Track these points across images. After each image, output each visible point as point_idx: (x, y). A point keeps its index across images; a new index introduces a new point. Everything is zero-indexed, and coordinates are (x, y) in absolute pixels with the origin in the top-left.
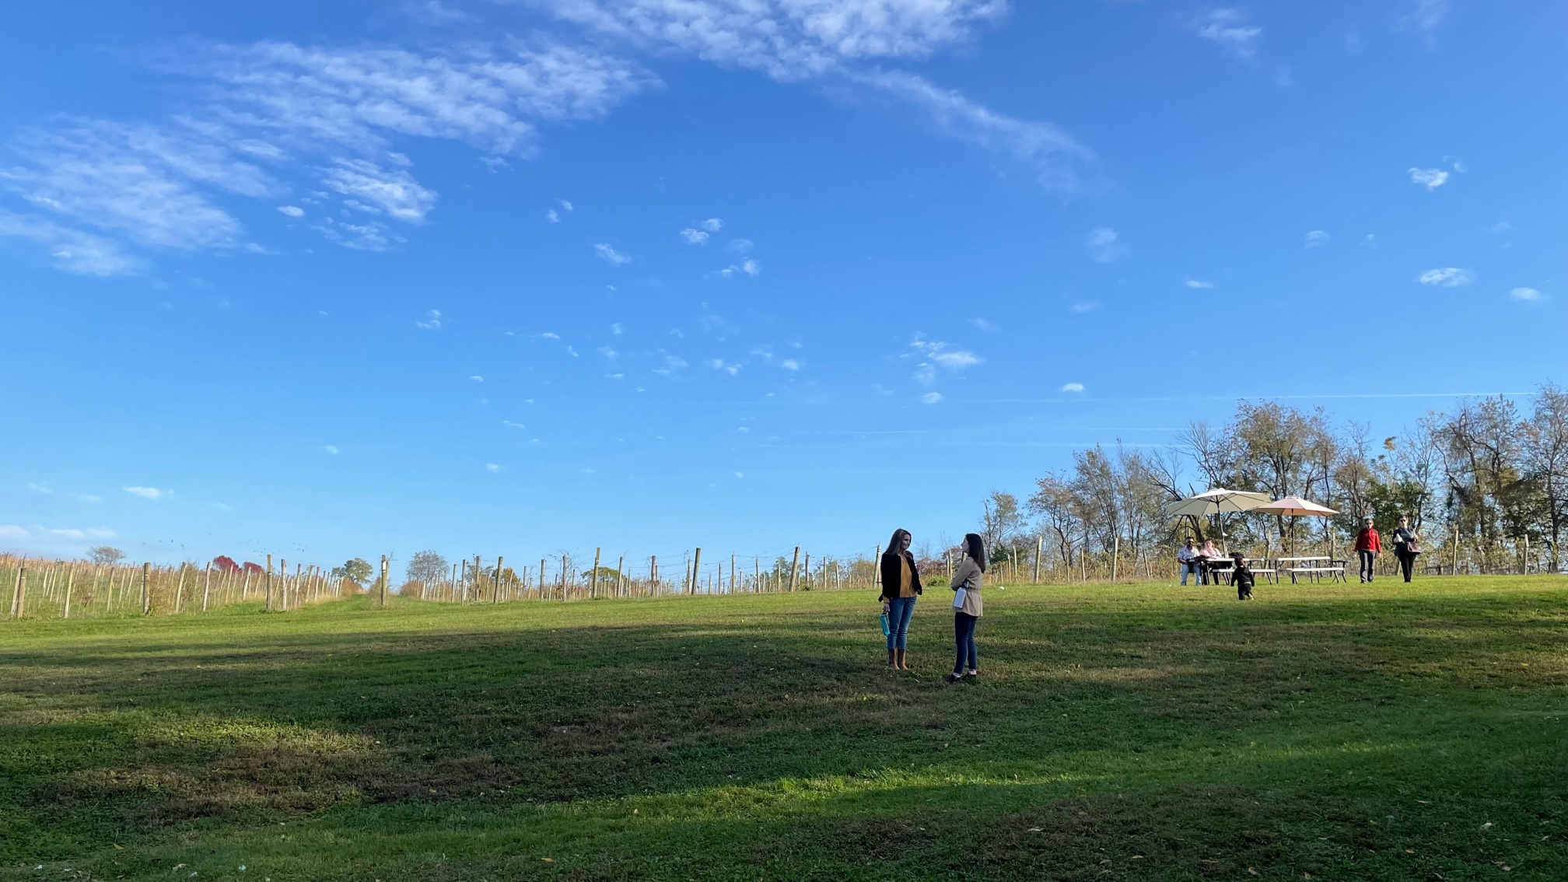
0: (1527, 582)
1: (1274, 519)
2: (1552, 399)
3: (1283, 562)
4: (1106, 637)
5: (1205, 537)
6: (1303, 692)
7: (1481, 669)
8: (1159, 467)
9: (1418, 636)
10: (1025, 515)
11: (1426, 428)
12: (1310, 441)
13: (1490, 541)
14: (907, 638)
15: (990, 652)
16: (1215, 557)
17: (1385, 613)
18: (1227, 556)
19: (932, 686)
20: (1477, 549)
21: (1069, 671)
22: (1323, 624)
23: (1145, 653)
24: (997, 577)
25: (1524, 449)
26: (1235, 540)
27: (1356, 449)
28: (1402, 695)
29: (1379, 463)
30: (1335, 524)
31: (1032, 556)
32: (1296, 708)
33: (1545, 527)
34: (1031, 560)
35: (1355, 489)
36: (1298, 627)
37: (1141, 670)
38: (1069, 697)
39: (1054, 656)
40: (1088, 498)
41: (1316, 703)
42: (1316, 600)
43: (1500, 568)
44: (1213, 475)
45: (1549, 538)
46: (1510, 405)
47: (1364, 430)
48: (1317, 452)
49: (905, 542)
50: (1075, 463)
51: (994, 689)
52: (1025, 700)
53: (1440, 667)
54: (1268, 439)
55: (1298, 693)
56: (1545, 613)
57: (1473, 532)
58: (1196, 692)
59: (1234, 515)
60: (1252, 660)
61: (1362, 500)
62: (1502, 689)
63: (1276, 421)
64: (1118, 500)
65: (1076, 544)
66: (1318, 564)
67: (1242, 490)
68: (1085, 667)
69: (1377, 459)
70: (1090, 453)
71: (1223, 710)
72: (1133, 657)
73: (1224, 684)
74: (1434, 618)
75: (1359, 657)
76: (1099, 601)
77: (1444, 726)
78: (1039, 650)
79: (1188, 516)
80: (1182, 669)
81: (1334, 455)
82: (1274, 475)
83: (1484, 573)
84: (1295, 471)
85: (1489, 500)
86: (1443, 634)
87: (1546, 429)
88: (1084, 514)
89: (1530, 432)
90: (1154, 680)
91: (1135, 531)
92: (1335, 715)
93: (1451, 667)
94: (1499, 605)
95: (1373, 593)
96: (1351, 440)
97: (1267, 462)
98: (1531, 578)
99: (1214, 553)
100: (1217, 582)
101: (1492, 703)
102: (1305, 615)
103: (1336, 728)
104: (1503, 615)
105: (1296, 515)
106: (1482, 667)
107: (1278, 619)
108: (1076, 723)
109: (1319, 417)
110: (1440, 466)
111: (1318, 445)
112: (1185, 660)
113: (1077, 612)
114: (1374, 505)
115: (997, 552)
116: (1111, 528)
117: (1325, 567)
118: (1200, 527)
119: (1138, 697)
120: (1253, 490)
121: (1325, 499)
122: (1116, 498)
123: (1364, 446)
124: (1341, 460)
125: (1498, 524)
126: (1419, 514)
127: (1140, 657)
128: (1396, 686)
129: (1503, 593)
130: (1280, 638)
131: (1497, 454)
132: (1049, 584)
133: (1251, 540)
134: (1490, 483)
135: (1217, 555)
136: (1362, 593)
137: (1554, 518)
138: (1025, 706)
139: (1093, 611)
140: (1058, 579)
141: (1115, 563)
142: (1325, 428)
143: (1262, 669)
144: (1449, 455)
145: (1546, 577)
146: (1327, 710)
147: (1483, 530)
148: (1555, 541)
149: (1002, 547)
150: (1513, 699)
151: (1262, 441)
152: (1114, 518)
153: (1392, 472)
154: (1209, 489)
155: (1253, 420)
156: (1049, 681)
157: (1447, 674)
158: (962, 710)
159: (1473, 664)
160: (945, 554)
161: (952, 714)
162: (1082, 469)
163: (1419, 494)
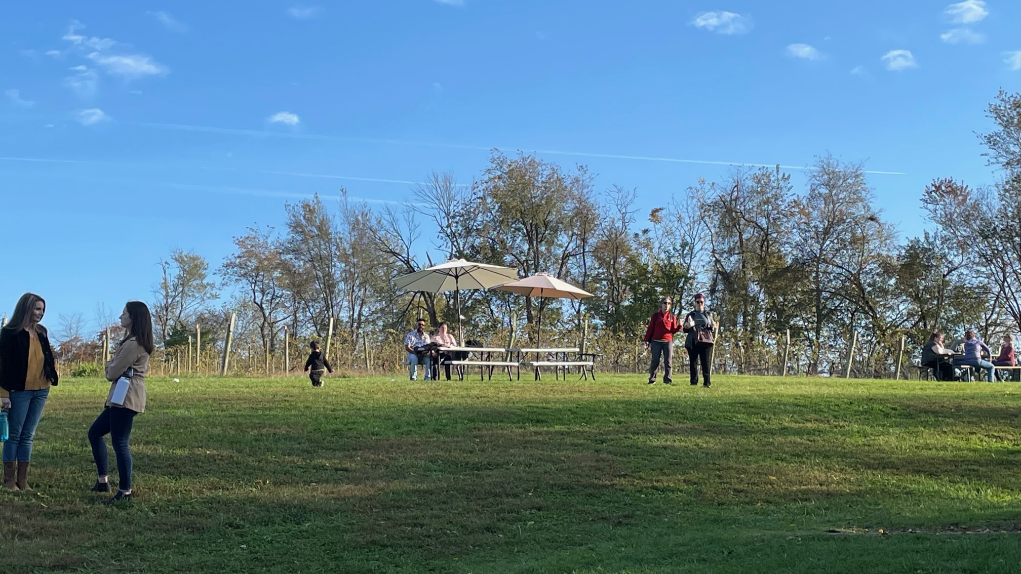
0: (784, 383)
1: (522, 301)
2: (829, 174)
3: (527, 353)
4: (306, 446)
5: (440, 320)
6: (533, 511)
7: (727, 483)
8: (392, 229)
9: (664, 443)
10: (217, 285)
11: (695, 200)
12: (569, 207)
13: (751, 336)
14: (33, 446)
15: (151, 465)
16: (448, 345)
17: (632, 417)
18: (463, 344)
19: (64, 511)
20: (737, 345)
21: (254, 489)
22: (563, 428)
23: (353, 465)
24: (172, 366)
25: (794, 231)
26: (476, 326)
27: (619, 219)
28: (642, 513)
29: (642, 238)
30: (588, 310)
31: (222, 339)
32: (524, 530)
33: (809, 322)
34: (221, 344)
35: (614, 268)
36: (536, 433)
37: (346, 487)
38: (251, 523)
39: (236, 470)
40: (300, 265)
41: (548, 524)
42: (559, 400)
43: (759, 367)
44: (455, 243)
45: (812, 335)
46: (786, 179)
47: (630, 197)
48: (577, 221)
49: (37, 312)
50: (286, 217)
51: (152, 514)
52: (193, 528)
53: (685, 481)
54: (522, 202)
55: (528, 512)
56: (800, 420)
57: (735, 325)
58: (410, 514)
59: (476, 294)
60: (481, 472)
61: (620, 282)
62: (747, 506)
63: (532, 179)
64: (338, 269)
65: (280, 324)
66: (566, 357)
67: (488, 263)
68: (275, 484)
69: (641, 233)
70: (306, 206)
71: (439, 534)
72: (337, 470)
73: (444, 503)
74: (683, 423)
75: (599, 469)
76: (302, 399)
77: (681, 549)
78: (218, 461)
79: (423, 293)
80: (395, 485)
81: (595, 225)
82: (526, 247)
83: (742, 373)
84: (551, 243)
85: (754, 288)
86: (691, 442)
87: (820, 209)
88: (294, 285)
89: (802, 212)
90: (361, 499)
91: (357, 309)
92: (567, 538)
93: (696, 481)
94: (753, 410)
95: (622, 393)
96: (614, 209)
97: (519, 229)
98: (788, 380)
99: (448, 340)
100: (449, 378)
101: (735, 521)
102: (544, 418)
103: (565, 554)
104: (755, 420)
105: (548, 297)
106: (729, 480)
107: (514, 423)
108: (256, 556)
109: (581, 178)
110: (706, 246)
111: (578, 213)
112: (400, 474)
113: (272, 413)
114: (634, 289)
115: (176, 332)
116: (328, 306)
117: (574, 361)
118: (435, 308)
119: (339, 520)
120: (500, 263)
121: (581, 279)
122: (335, 266)
123: (628, 216)
124: (602, 233)
125: (761, 316)
126: (680, 302)
127: (346, 470)
128: (637, 502)
129: (758, 396)
130: (514, 446)
131: (767, 235)
132: (242, 376)
133: (494, 326)
134: (757, 268)
135: (452, 343)
136: (611, 392)
137: (819, 311)
138: (191, 536)
139: (293, 412)
140: (253, 370)
141: (328, 351)
142: (587, 193)
143: (490, 484)
144: (717, 233)
145: (804, 379)
146: (557, 532)
147: (745, 324)
148: (818, 339)
149: (183, 326)
150: (758, 517)
151: (515, 204)
152: (332, 292)
153: (655, 250)
154: (450, 259)
155: (506, 176)
156: (227, 503)
157: (691, 488)
158: (104, 543)
159: (720, 477)
160: (102, 335)
161: (89, 549)
162: (296, 227)
163: (681, 278)
